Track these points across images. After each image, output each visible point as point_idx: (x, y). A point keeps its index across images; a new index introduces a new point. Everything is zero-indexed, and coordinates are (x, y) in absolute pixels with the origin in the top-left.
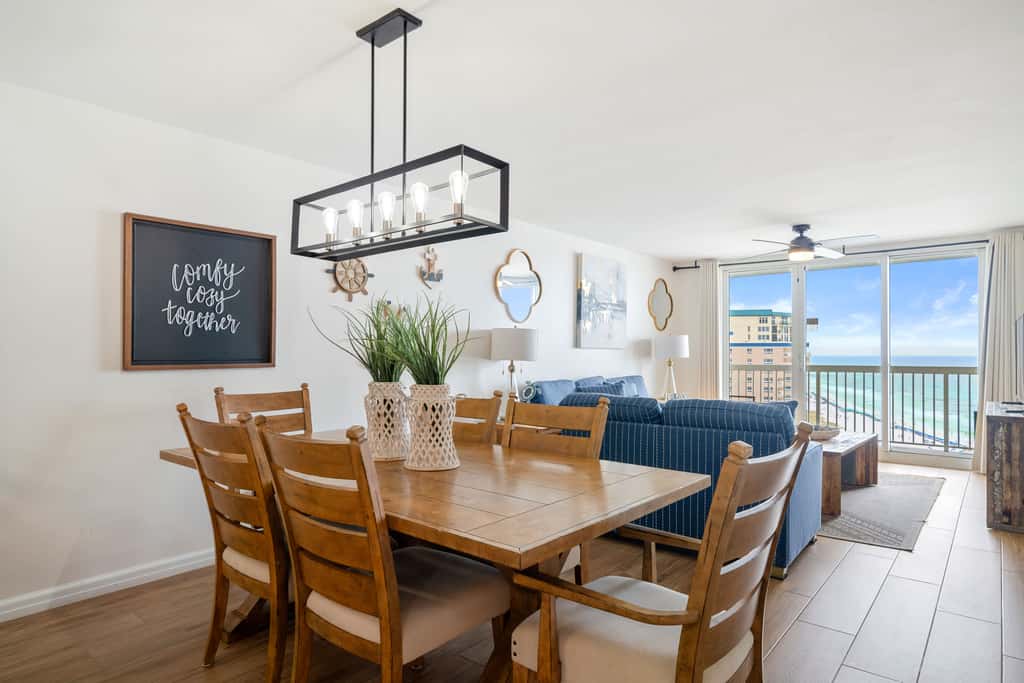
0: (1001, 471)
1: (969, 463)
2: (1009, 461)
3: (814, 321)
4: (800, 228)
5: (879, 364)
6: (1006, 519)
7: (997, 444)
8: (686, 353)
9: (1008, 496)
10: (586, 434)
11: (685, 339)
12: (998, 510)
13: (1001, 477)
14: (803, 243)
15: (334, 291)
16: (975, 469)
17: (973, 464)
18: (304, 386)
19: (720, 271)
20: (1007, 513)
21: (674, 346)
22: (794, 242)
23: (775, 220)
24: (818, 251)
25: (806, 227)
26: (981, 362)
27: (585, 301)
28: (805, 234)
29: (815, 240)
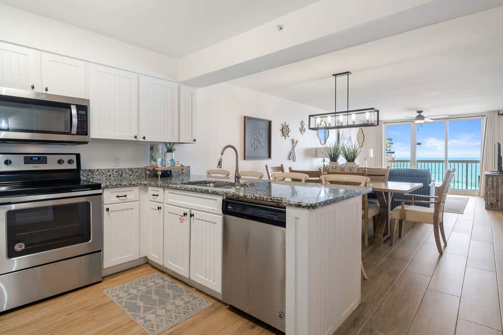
0: (490, 191)
1: (477, 193)
2: (493, 188)
3: (419, 144)
4: (420, 112)
5: (444, 159)
6: (491, 206)
7: (489, 183)
8: (372, 156)
9: (492, 199)
10: (384, 175)
11: (372, 150)
12: (489, 204)
13: (490, 194)
14: (420, 117)
15: (282, 136)
16: (479, 195)
17: (478, 193)
18: (282, 165)
19: (383, 125)
20: (492, 204)
21: (368, 153)
22: (417, 117)
23: (410, 109)
24: (426, 120)
25: (422, 112)
26: (482, 158)
27: (340, 137)
28: (421, 114)
29: (425, 116)
